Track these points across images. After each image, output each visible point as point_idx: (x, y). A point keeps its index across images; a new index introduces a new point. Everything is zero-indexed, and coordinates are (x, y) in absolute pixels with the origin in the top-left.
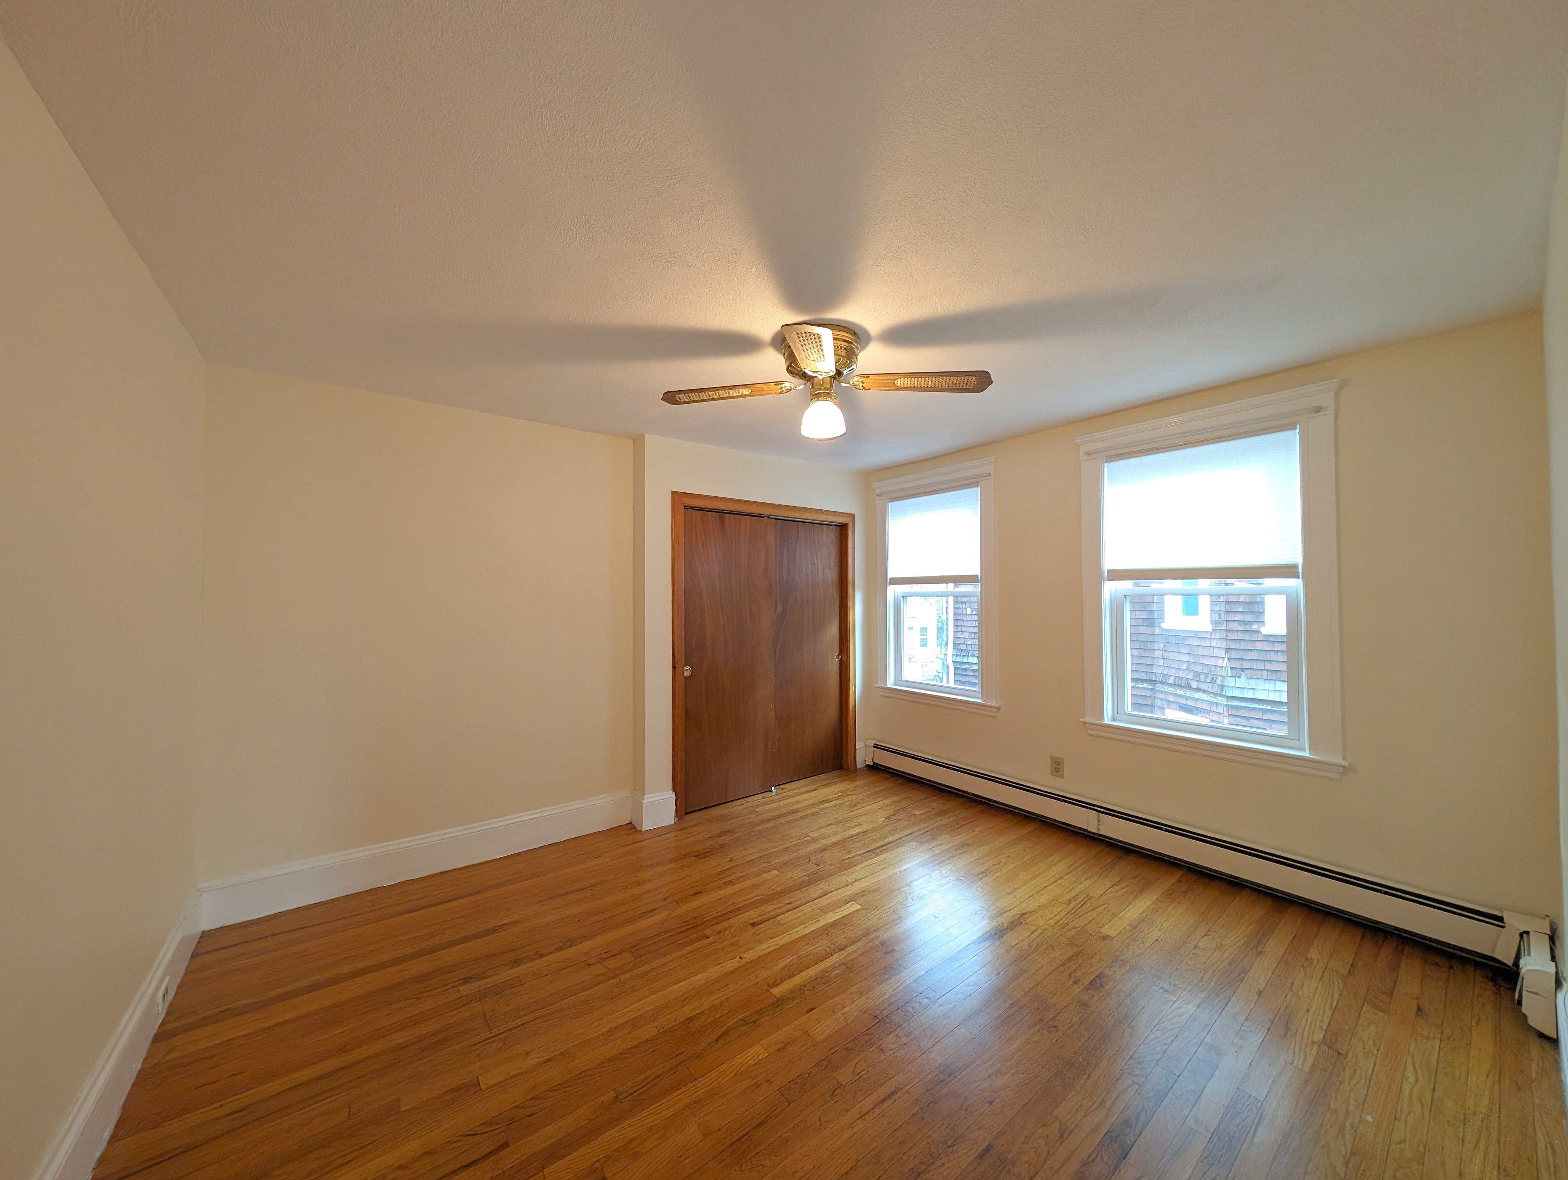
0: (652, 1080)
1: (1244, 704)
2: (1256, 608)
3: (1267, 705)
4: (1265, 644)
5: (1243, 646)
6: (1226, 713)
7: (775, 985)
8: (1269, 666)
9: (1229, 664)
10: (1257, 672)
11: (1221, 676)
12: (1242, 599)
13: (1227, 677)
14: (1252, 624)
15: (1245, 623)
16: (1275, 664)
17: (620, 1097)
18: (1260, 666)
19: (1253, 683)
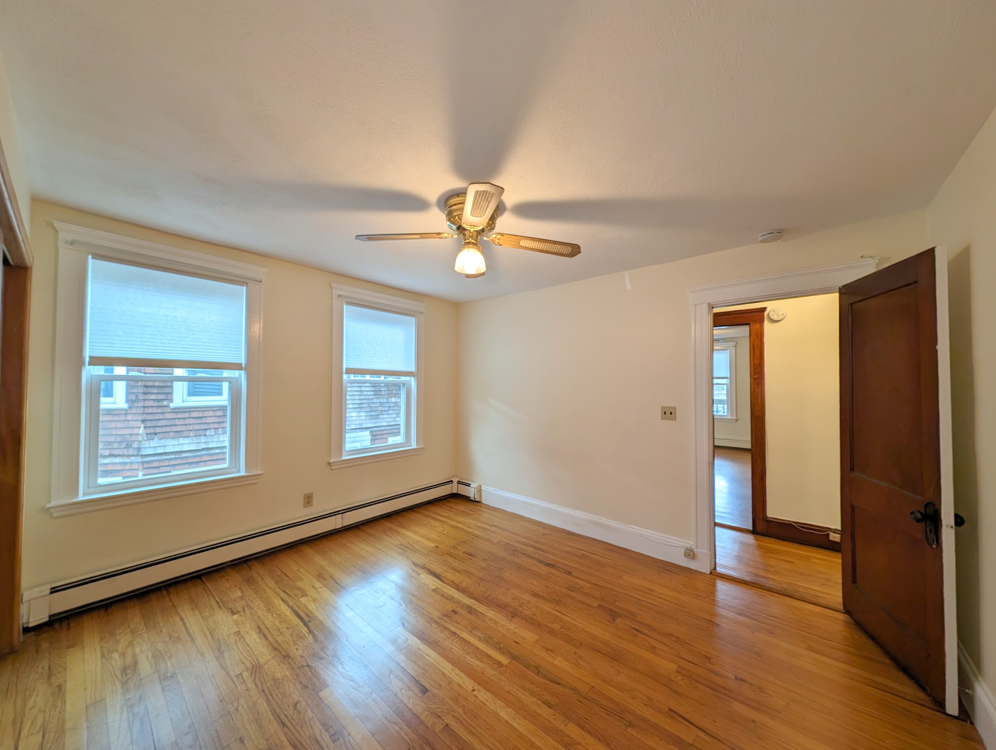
0: (606, 710)
1: (156, 458)
2: (167, 390)
3: (172, 455)
4: (172, 414)
5: (156, 417)
6: (141, 467)
7: (500, 664)
8: (174, 429)
9: (144, 431)
10: (165, 434)
11: (137, 441)
12: (157, 384)
13: (143, 442)
14: (163, 401)
15: (159, 400)
16: (178, 427)
17: (628, 724)
18: (168, 429)
19: (163, 442)
